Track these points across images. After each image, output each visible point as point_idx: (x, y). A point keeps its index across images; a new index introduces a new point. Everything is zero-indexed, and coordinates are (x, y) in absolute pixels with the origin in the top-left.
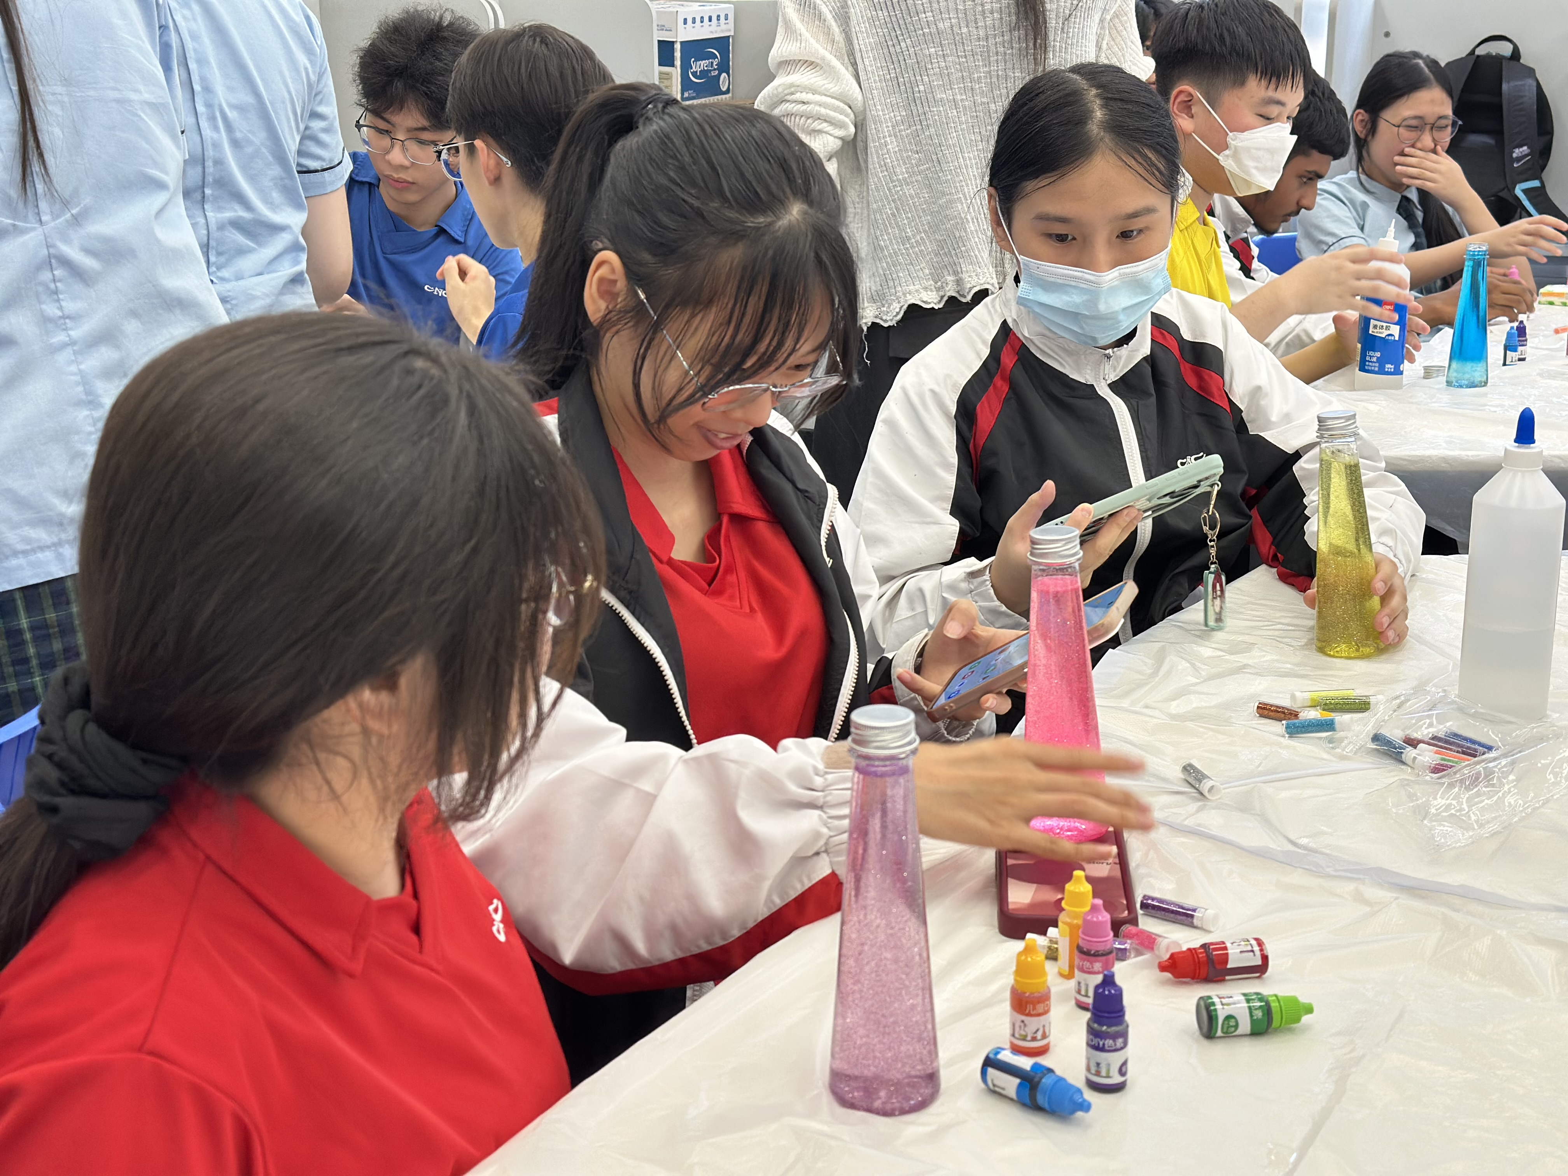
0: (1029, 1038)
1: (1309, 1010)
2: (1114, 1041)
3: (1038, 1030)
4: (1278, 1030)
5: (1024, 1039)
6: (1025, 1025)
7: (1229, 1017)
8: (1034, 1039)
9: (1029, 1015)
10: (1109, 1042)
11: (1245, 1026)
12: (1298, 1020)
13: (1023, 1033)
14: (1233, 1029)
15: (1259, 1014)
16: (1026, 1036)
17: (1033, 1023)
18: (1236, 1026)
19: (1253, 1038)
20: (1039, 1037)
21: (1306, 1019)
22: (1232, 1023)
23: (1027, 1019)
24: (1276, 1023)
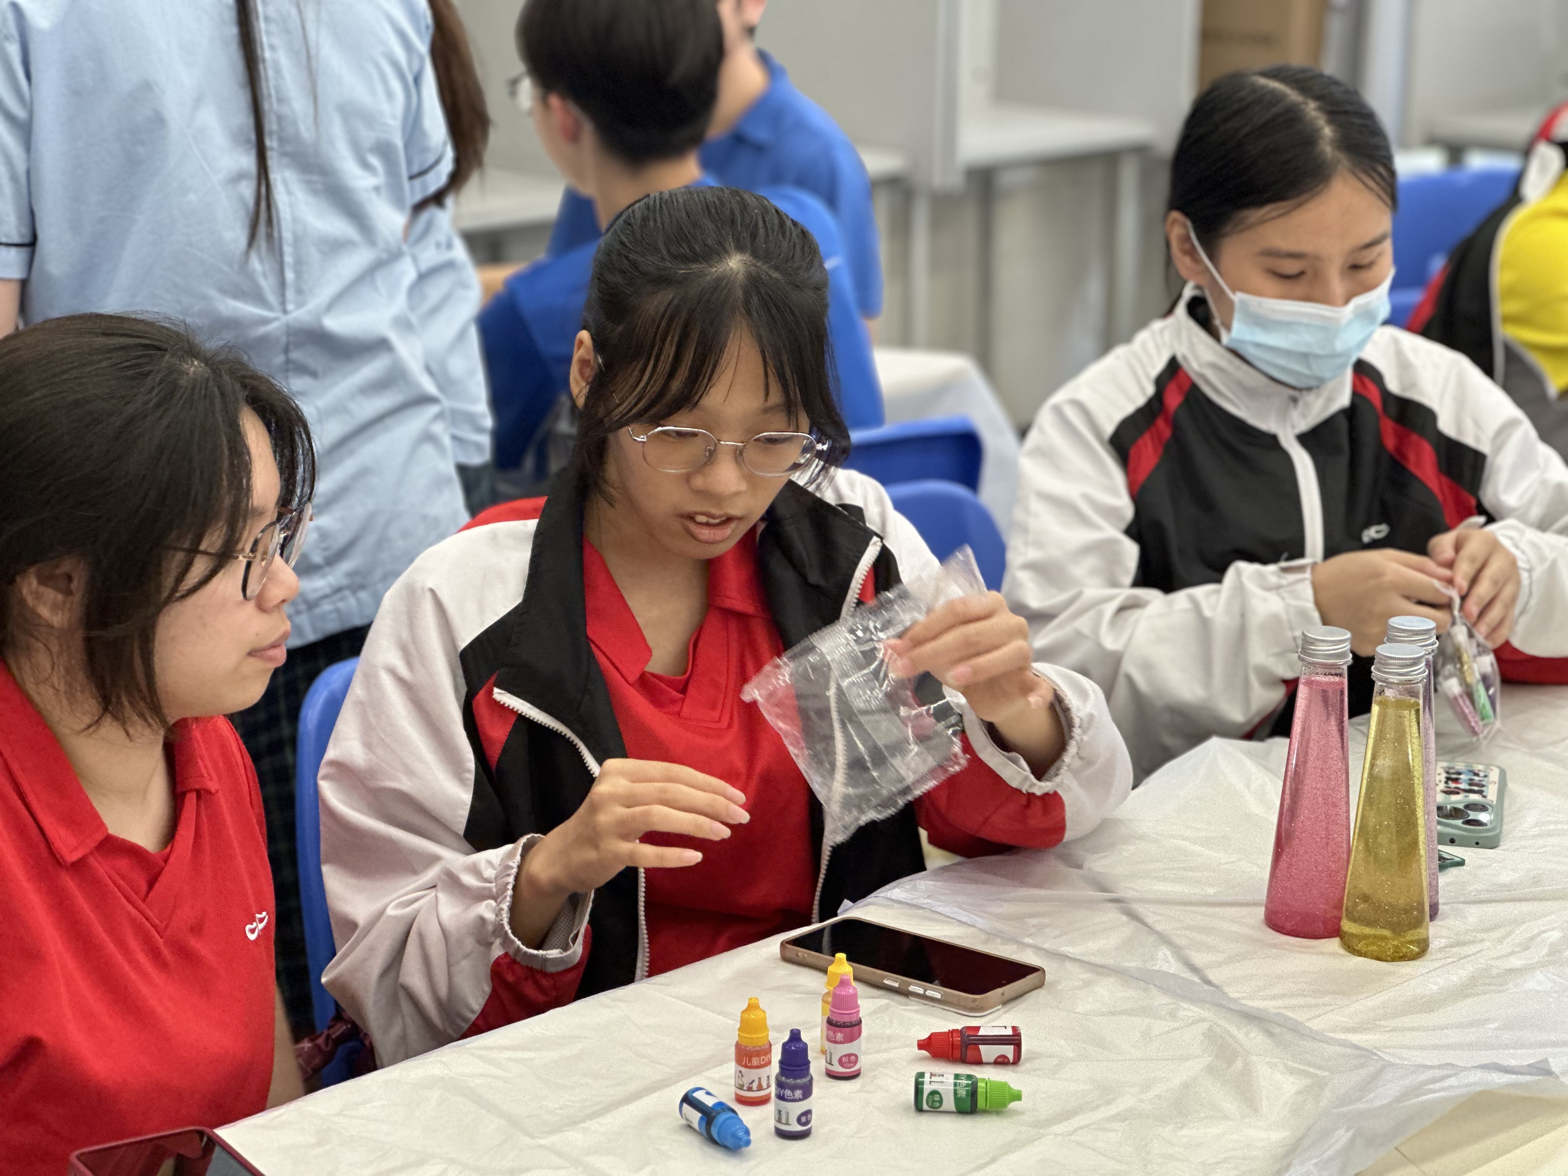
0: (745, 1088)
1: (1018, 1097)
2: (793, 1092)
3: (753, 1081)
4: (985, 1112)
5: (741, 1087)
6: (742, 1076)
7: (934, 1093)
8: (750, 1089)
9: (746, 1066)
10: (788, 1093)
11: (949, 1103)
12: (1005, 1105)
13: (741, 1083)
14: (937, 1104)
15: (962, 1093)
16: (743, 1086)
17: (752, 1075)
18: (941, 1102)
19: (960, 1116)
20: (755, 1088)
21: (1013, 1105)
22: (937, 1098)
23: (743, 1070)
24: (981, 1103)
